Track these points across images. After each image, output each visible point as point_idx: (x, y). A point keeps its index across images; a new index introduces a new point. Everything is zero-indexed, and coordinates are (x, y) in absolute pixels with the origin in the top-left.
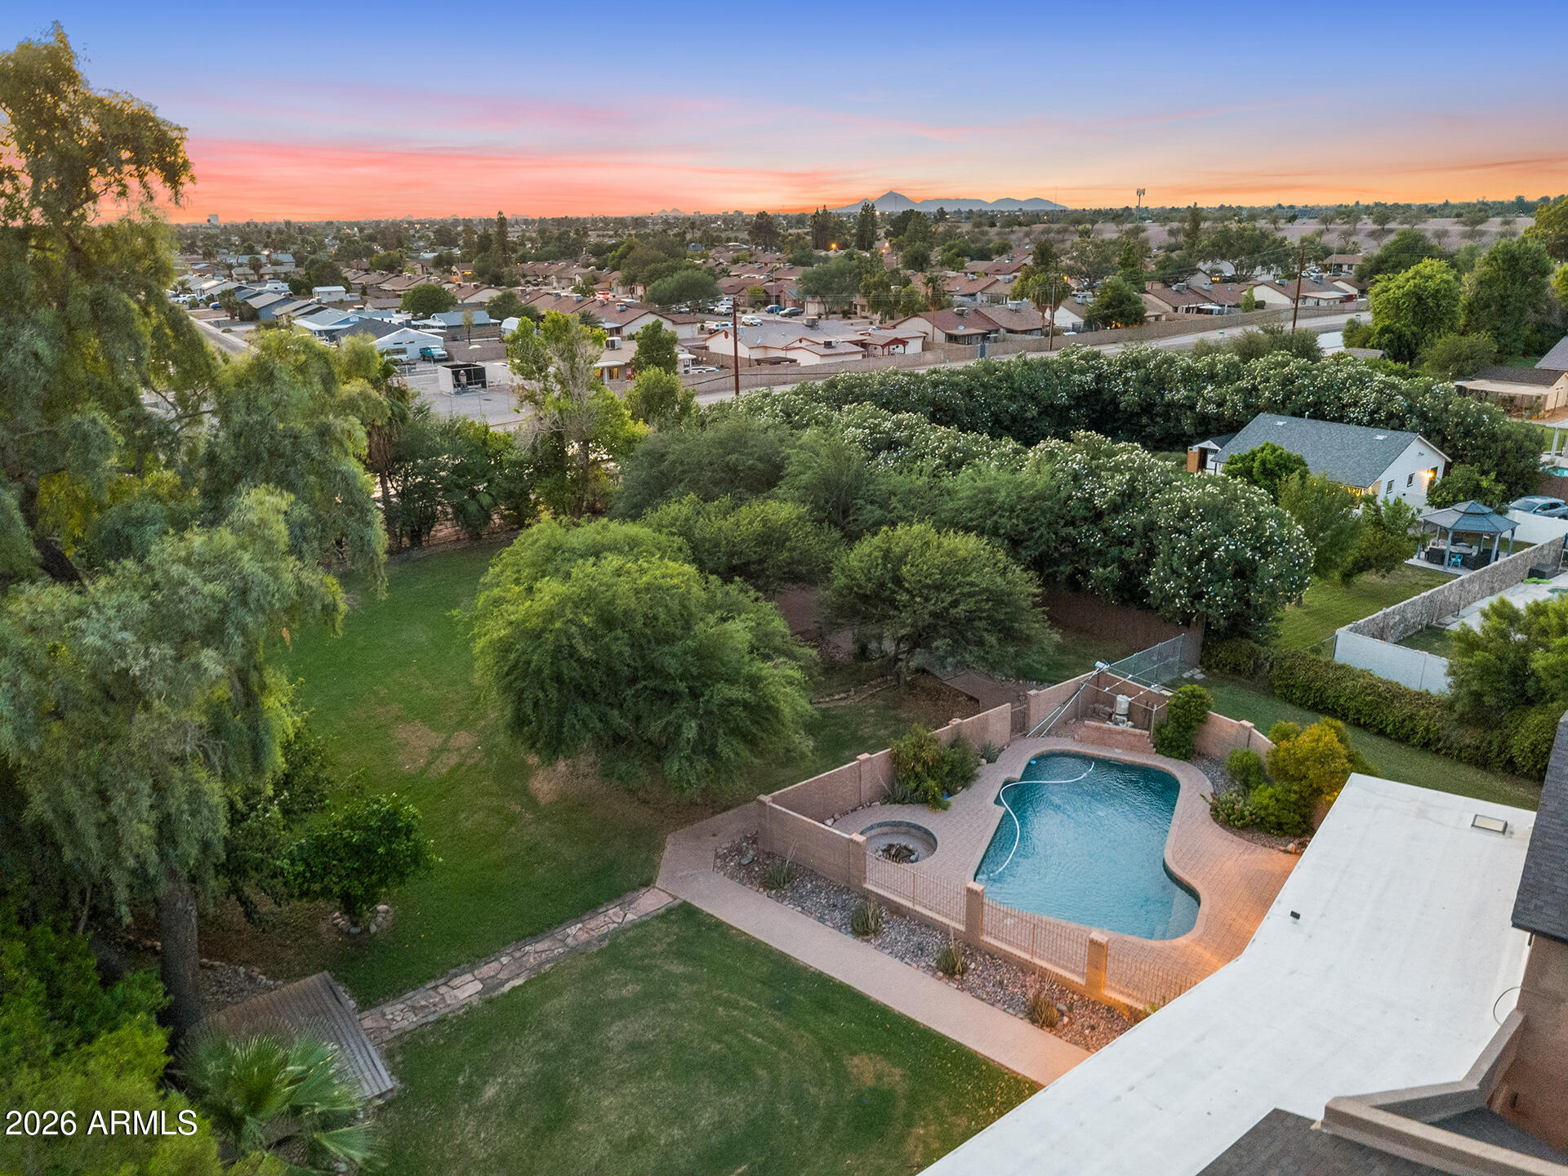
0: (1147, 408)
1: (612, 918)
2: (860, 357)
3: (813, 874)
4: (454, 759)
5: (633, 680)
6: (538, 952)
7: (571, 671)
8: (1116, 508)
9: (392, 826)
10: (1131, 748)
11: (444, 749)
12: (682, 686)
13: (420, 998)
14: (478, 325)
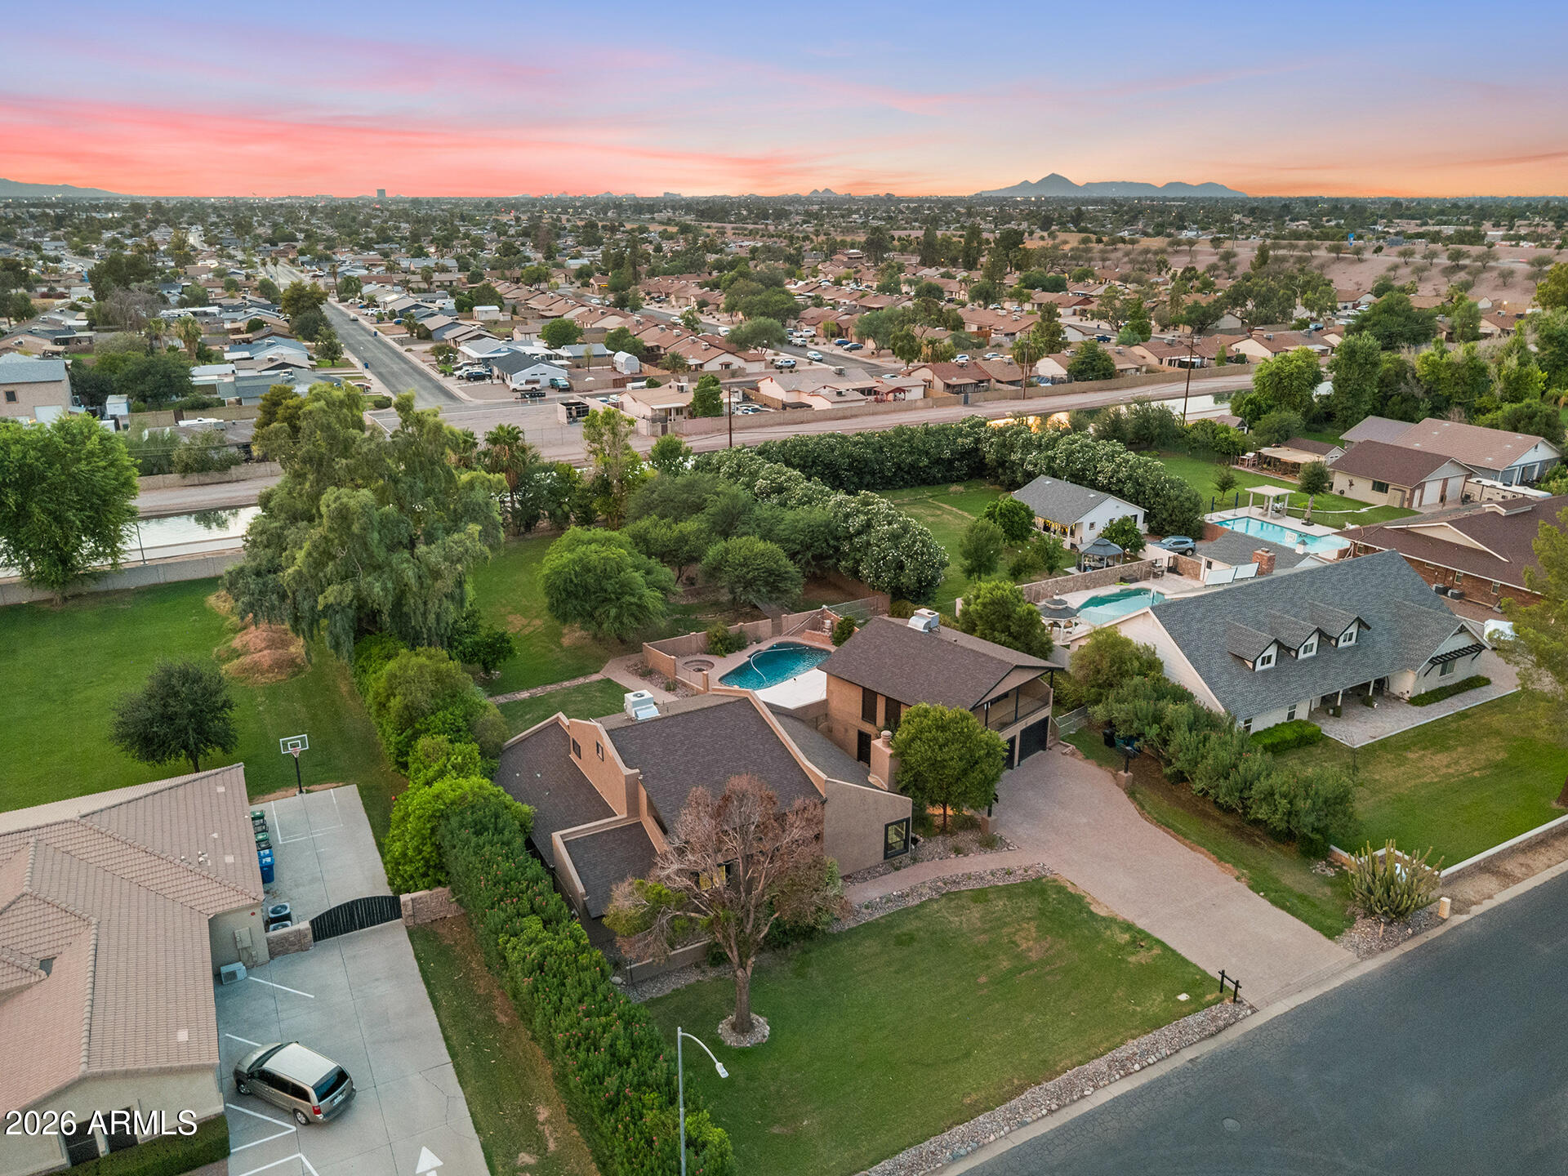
0: (1002, 463)
1: (581, 680)
2: (863, 403)
3: (659, 673)
4: (532, 629)
5: (595, 593)
6: (549, 688)
7: (571, 588)
8: (859, 533)
9: (502, 638)
10: (823, 642)
11: (528, 625)
12: (613, 596)
13: (508, 696)
14: (595, 356)
